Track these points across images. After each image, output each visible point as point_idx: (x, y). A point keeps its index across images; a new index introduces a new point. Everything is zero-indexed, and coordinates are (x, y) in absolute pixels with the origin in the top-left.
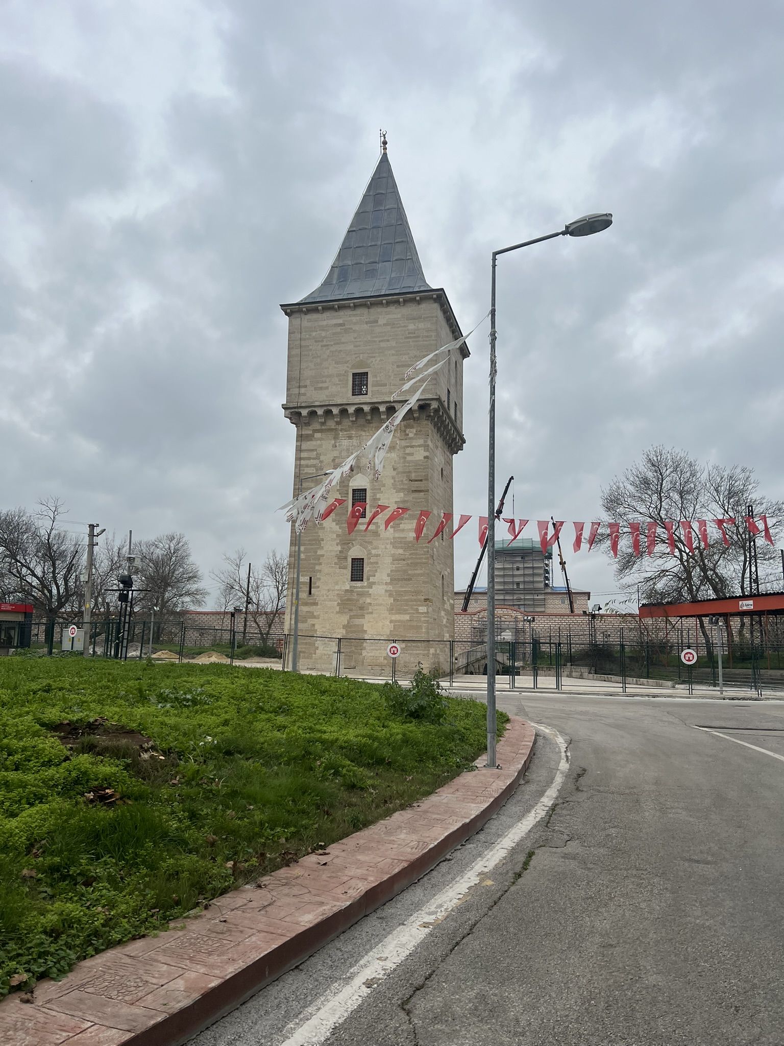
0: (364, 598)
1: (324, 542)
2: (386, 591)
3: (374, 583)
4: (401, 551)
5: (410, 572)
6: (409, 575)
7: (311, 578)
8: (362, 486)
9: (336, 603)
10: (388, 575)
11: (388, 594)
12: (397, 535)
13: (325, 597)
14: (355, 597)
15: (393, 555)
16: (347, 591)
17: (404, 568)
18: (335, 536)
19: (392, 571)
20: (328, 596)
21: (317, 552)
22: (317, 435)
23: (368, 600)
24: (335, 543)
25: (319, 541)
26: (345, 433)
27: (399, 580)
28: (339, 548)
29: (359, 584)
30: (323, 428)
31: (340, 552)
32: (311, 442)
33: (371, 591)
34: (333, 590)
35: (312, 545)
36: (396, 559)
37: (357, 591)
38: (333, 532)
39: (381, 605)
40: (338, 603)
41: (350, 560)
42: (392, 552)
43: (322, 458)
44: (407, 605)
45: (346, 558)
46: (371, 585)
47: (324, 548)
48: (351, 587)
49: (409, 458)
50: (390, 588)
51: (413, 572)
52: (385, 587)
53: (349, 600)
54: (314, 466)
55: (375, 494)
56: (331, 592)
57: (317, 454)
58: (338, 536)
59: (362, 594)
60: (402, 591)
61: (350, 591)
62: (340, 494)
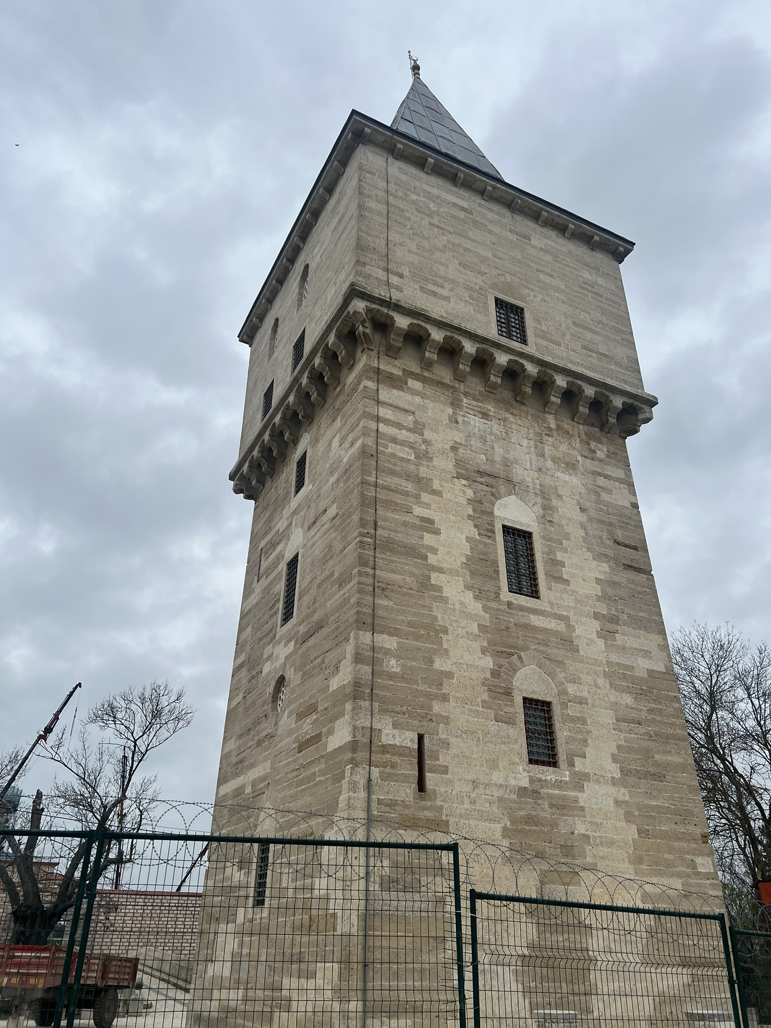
0: (570, 820)
1: (450, 637)
2: (617, 802)
3: (585, 776)
4: (628, 699)
5: (657, 757)
6: (657, 764)
7: (421, 738)
8: (521, 523)
9: (498, 827)
10: (615, 759)
11: (621, 812)
12: (614, 658)
13: (467, 805)
14: (546, 813)
15: (615, 706)
16: (522, 791)
17: (645, 744)
18: (474, 628)
19: (619, 747)
20: (473, 802)
21: (432, 662)
22: (413, 384)
23: (581, 828)
24: (476, 645)
25: (437, 632)
26: (474, 403)
27: (639, 775)
28: (488, 662)
29: (548, 774)
30: (426, 374)
31: (495, 674)
32: (401, 393)
33: (583, 798)
34: (487, 785)
35: (417, 638)
36: (623, 720)
37: (551, 797)
38: (470, 616)
39: (611, 843)
40: (505, 829)
41: (519, 701)
42: (612, 699)
43: (428, 434)
44: (670, 850)
45: (508, 693)
46: (579, 782)
47: (452, 654)
48: (532, 780)
49: (604, 496)
50: (623, 794)
51: (664, 758)
52: (612, 790)
53: (530, 820)
54: (411, 446)
55: (551, 552)
56: (481, 790)
57: (416, 422)
58: (482, 627)
59: (563, 807)
60: (653, 808)
61: (530, 793)
62: (476, 526)
